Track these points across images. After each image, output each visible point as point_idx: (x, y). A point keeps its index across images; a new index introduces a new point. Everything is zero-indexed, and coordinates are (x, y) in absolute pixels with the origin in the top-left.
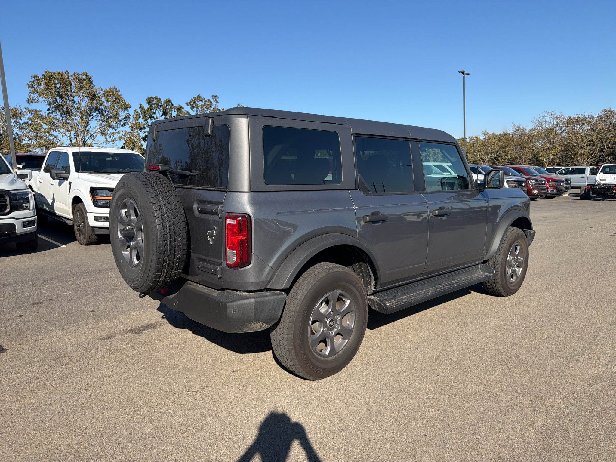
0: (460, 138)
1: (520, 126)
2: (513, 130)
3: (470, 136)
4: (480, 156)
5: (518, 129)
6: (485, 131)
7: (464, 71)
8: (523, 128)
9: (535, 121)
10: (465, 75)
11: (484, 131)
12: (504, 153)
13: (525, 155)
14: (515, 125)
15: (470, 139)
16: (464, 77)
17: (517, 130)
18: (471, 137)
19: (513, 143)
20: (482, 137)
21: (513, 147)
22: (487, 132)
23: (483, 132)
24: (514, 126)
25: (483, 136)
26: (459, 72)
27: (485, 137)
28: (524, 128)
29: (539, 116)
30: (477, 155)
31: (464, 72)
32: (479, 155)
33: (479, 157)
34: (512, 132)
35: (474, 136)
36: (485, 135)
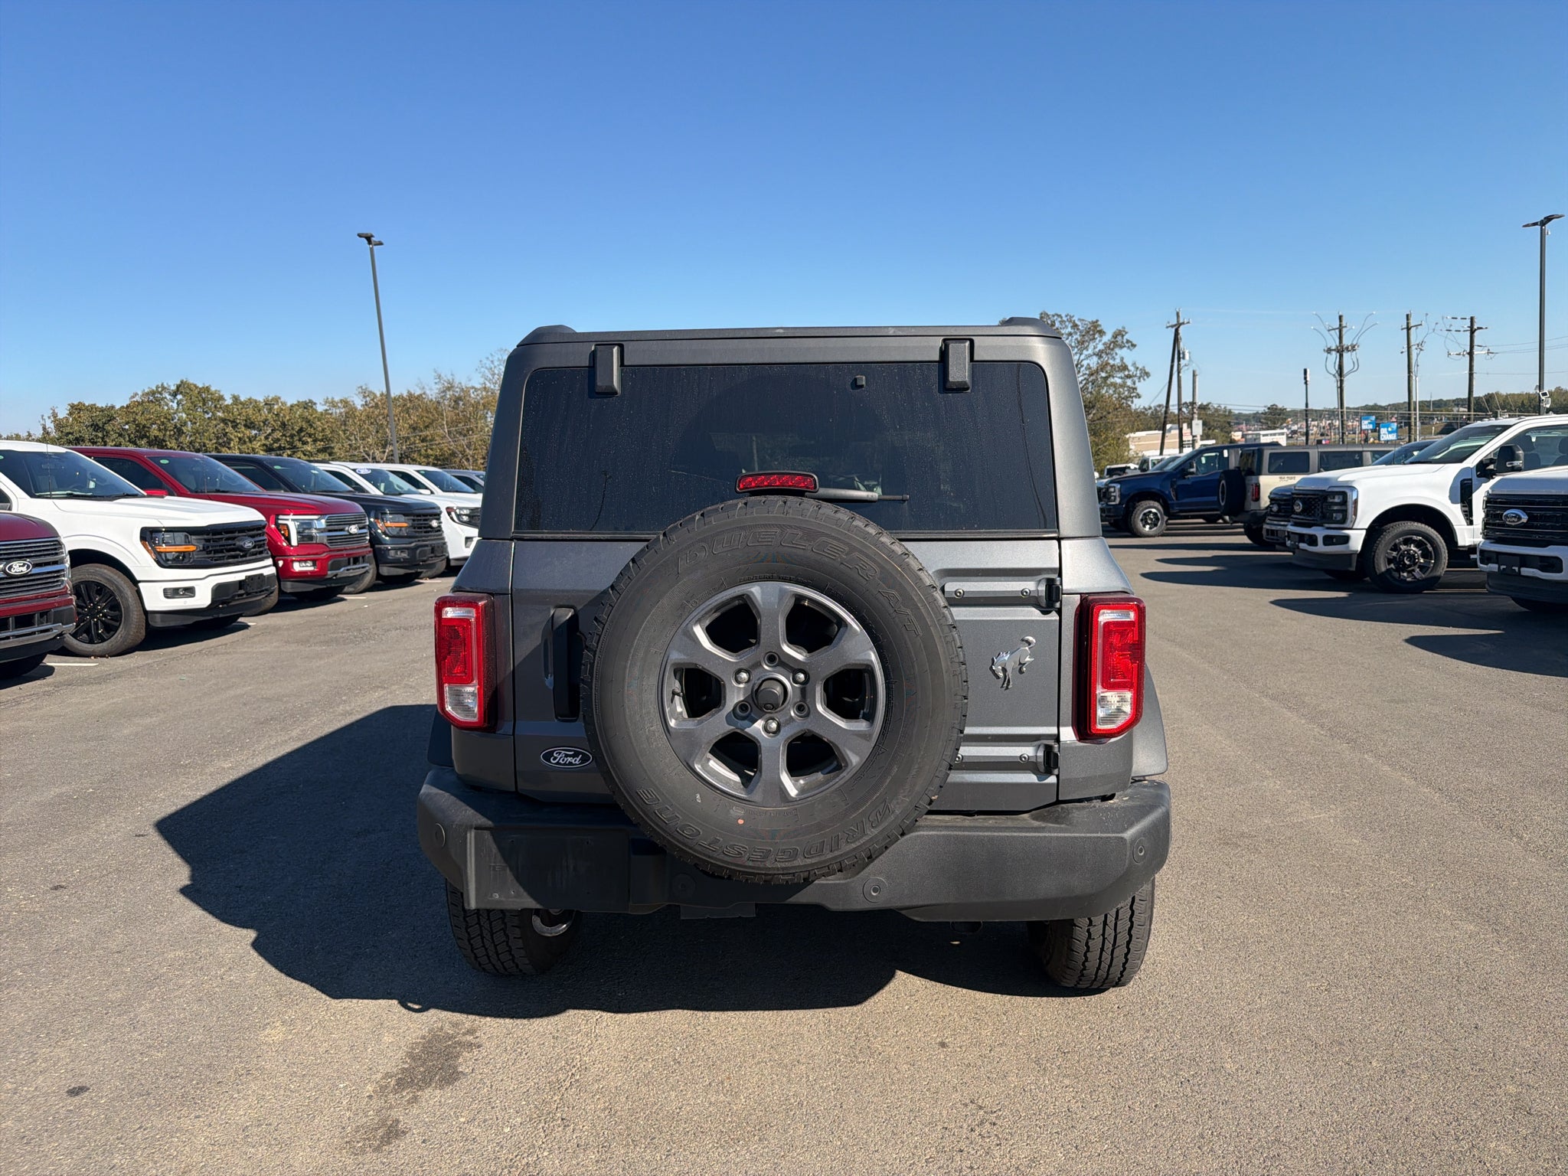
0: (299, 402)
1: (453, 380)
2: (437, 386)
3: (327, 399)
4: (367, 449)
5: (449, 385)
6: (364, 388)
7: (374, 234)
8: (460, 383)
9: (483, 369)
10: (375, 245)
11: (361, 387)
12: (423, 441)
13: (473, 447)
14: (443, 375)
15: (328, 404)
16: (372, 250)
17: (449, 389)
18: (330, 400)
19: (443, 419)
20: (358, 403)
21: (444, 428)
22: (370, 389)
23: (360, 390)
24: (439, 378)
25: (361, 398)
26: (360, 235)
27: (366, 402)
28: (463, 384)
29: (491, 359)
30: (359, 447)
31: (372, 236)
32: (364, 447)
33: (364, 451)
34: (437, 391)
35: (337, 399)
36: (365, 397)
